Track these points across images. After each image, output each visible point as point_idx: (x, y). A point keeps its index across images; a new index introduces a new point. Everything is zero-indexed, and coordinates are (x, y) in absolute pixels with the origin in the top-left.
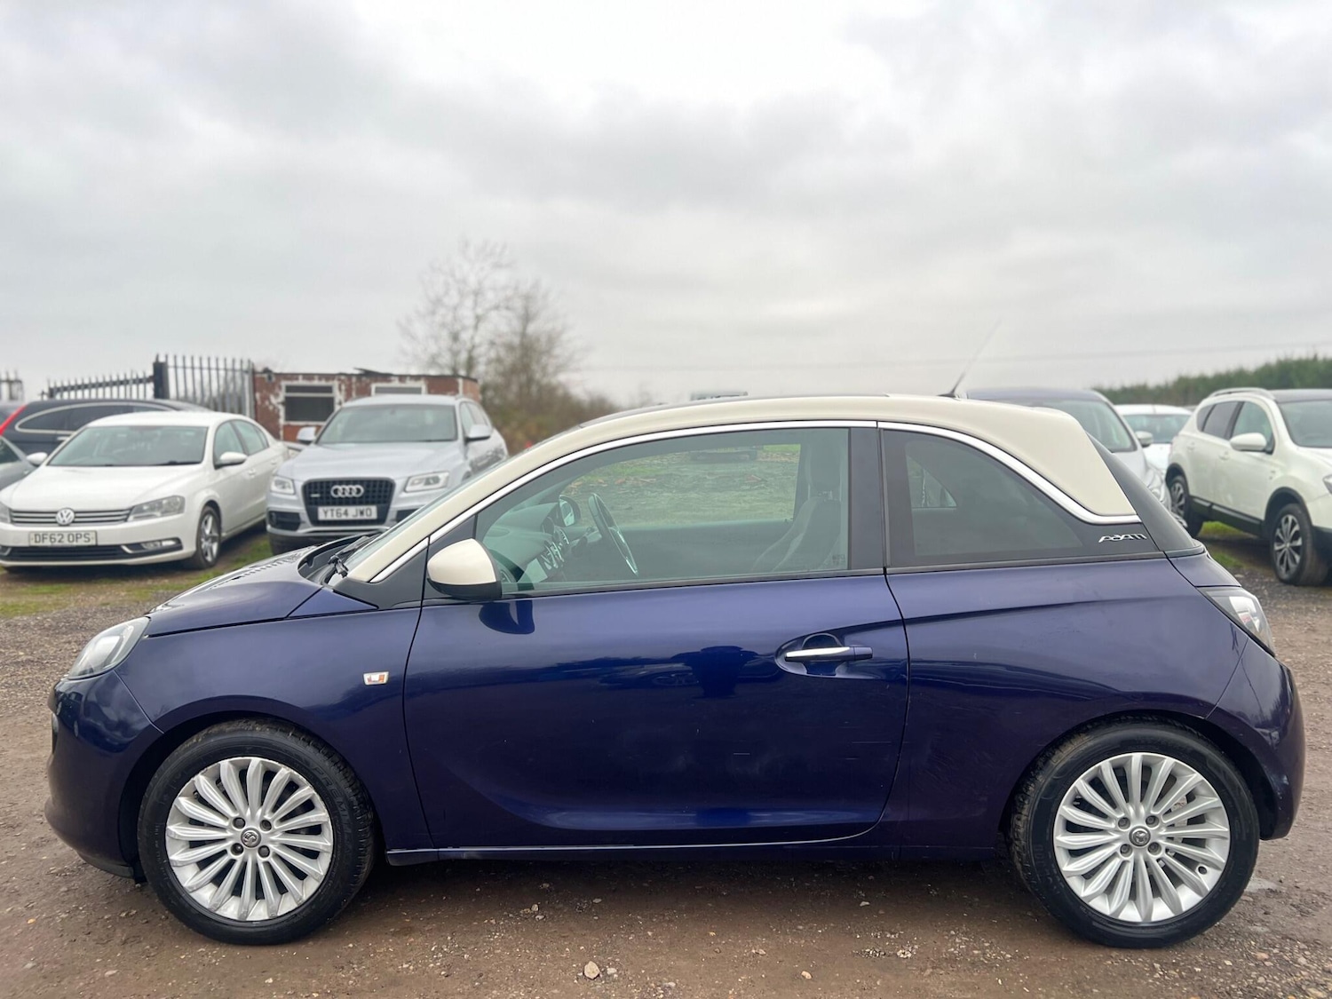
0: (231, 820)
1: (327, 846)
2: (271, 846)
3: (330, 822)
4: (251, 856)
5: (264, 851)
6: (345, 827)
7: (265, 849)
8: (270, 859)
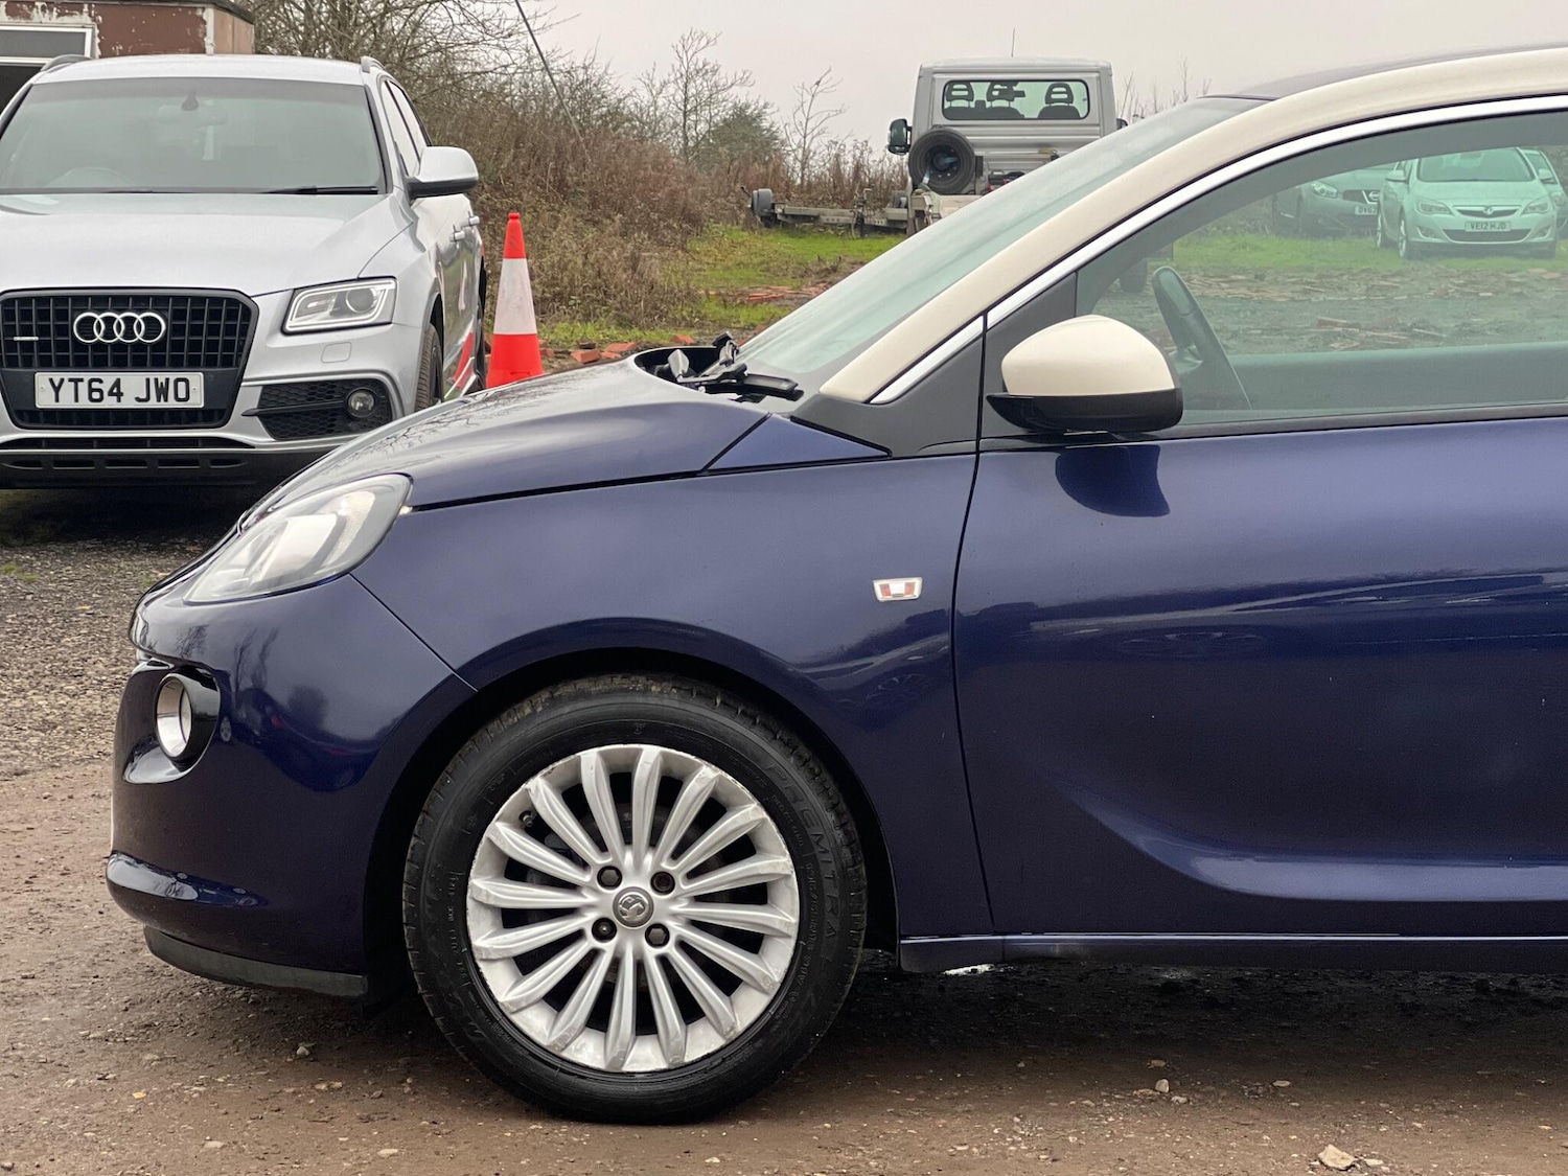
0: (594, 872)
1: (788, 924)
2: (671, 924)
3: (794, 876)
4: (629, 944)
5: (657, 935)
6: (827, 884)
7: (660, 931)
8: (670, 949)
